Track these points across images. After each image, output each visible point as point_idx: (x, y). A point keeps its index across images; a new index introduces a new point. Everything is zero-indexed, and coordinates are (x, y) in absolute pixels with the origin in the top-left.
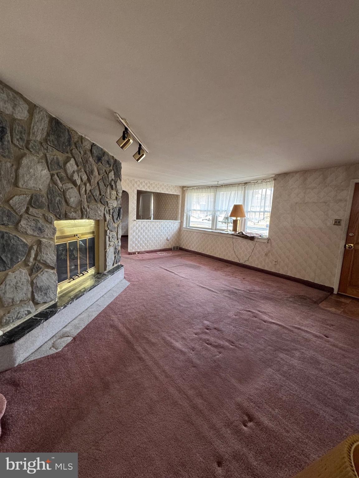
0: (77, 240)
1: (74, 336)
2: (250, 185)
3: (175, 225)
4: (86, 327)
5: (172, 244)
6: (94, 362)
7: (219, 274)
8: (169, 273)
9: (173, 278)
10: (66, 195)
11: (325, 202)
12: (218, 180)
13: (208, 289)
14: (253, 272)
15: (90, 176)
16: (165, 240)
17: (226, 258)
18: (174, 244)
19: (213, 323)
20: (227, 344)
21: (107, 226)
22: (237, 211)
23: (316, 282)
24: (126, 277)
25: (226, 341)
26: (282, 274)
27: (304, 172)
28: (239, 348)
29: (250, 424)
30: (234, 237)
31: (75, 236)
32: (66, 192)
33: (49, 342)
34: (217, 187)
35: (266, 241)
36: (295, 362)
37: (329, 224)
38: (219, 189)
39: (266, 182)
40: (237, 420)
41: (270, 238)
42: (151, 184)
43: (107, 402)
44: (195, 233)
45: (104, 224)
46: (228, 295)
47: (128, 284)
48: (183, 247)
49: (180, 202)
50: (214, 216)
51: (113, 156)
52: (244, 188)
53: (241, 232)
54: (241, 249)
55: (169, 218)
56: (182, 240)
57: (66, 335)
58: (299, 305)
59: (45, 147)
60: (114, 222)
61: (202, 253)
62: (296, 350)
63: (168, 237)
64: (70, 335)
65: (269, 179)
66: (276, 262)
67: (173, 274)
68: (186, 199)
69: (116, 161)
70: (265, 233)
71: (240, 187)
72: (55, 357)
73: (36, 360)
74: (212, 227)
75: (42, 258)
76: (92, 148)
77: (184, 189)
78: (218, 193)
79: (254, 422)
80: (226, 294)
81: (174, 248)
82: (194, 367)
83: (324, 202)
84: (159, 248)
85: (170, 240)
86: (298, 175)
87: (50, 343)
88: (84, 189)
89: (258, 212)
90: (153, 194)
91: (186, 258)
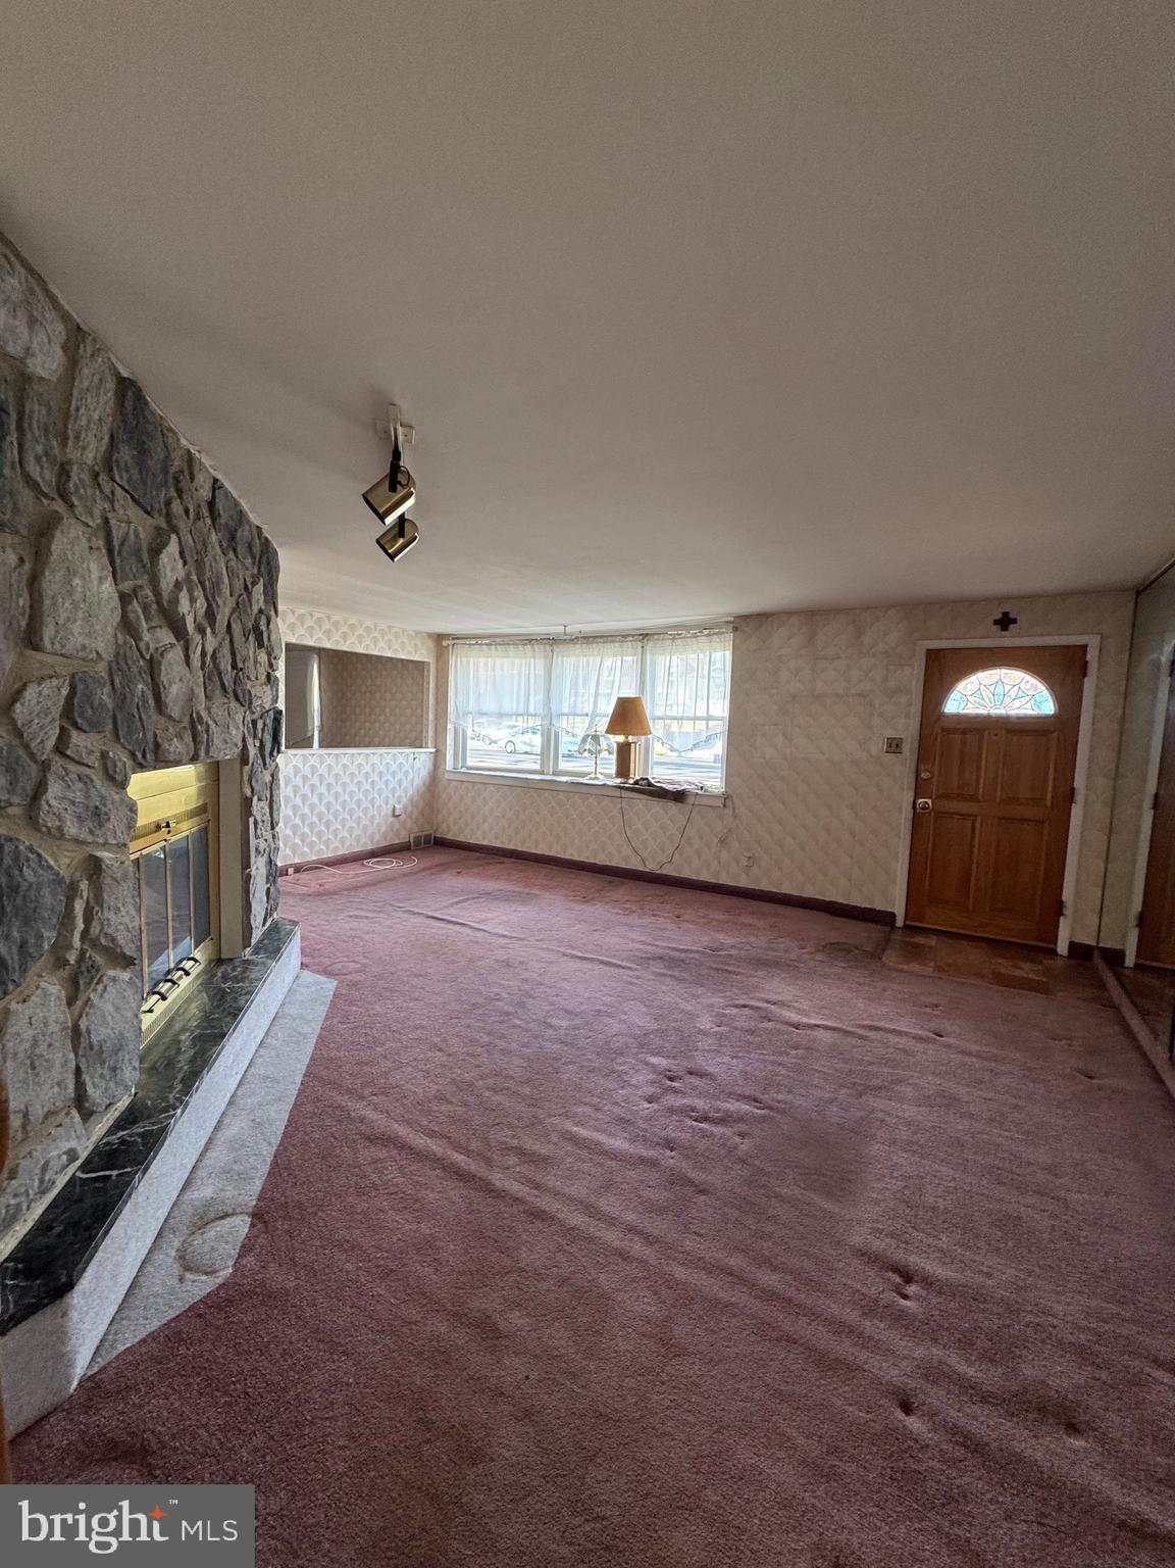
0: (163, 843)
1: (250, 1210)
2: (658, 640)
3: (418, 764)
4: (275, 1164)
5: (411, 829)
6: (392, 1270)
7: (598, 911)
8: (450, 926)
9: (471, 941)
10: (159, 675)
11: (864, 696)
12: (565, 622)
13: (602, 962)
14: (689, 894)
15: (214, 598)
16: (386, 815)
17: (601, 859)
18: (416, 830)
19: (674, 1058)
20: (745, 1107)
21: (250, 780)
22: (627, 716)
23: (853, 903)
24: (307, 960)
25: (738, 1100)
26: (769, 892)
27: (812, 616)
28: (778, 1110)
29: (912, 1289)
30: (625, 794)
31: (159, 827)
32: (160, 663)
33: (159, 1257)
34: (552, 641)
35: (719, 803)
36: (911, 1112)
37: (874, 751)
38: (561, 646)
39: (708, 635)
40: (883, 1291)
41: (729, 791)
42: (336, 624)
43: (527, 1378)
44: (492, 788)
45: (242, 774)
46: (664, 971)
47: (331, 985)
48: (450, 837)
49: (432, 685)
50: (549, 730)
51: (258, 527)
52: (640, 650)
53: (642, 779)
54: (647, 830)
55: (387, 740)
56: (445, 812)
57: (212, 1215)
58: (844, 968)
59: (107, 491)
60: (265, 764)
61: (520, 849)
62: (900, 1081)
63: (397, 806)
64: (231, 1211)
65: (719, 625)
66: (749, 858)
67: (467, 930)
68: (451, 678)
69: (266, 544)
70: (715, 782)
71: (629, 643)
72: (229, 1301)
73: (153, 1336)
74: (542, 764)
75: (105, 930)
76: (214, 497)
77: (442, 642)
78: (557, 660)
79: (917, 1282)
80: (658, 967)
81: (417, 840)
82: (703, 1192)
83: (859, 695)
84: (370, 847)
85: (403, 817)
86: (794, 620)
87: (167, 1257)
88: (200, 648)
89: (689, 719)
90: (317, 653)
91: (475, 871)
